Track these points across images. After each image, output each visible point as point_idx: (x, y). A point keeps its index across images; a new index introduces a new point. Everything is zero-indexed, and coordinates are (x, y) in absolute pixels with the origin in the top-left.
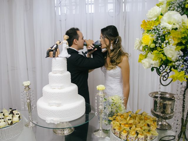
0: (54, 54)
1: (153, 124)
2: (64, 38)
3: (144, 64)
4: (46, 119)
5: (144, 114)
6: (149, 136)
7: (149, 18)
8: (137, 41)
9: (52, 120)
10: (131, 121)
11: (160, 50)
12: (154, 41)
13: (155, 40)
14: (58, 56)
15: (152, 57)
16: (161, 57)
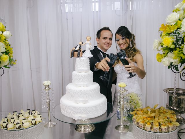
0: (79, 54)
1: (172, 116)
2: (88, 39)
3: (164, 63)
4: (74, 116)
5: (162, 108)
6: (171, 126)
7: (169, 22)
8: (156, 42)
9: (80, 116)
10: (153, 115)
11: (179, 50)
12: (173, 42)
13: (175, 42)
14: (82, 56)
15: (173, 57)
16: (181, 56)
